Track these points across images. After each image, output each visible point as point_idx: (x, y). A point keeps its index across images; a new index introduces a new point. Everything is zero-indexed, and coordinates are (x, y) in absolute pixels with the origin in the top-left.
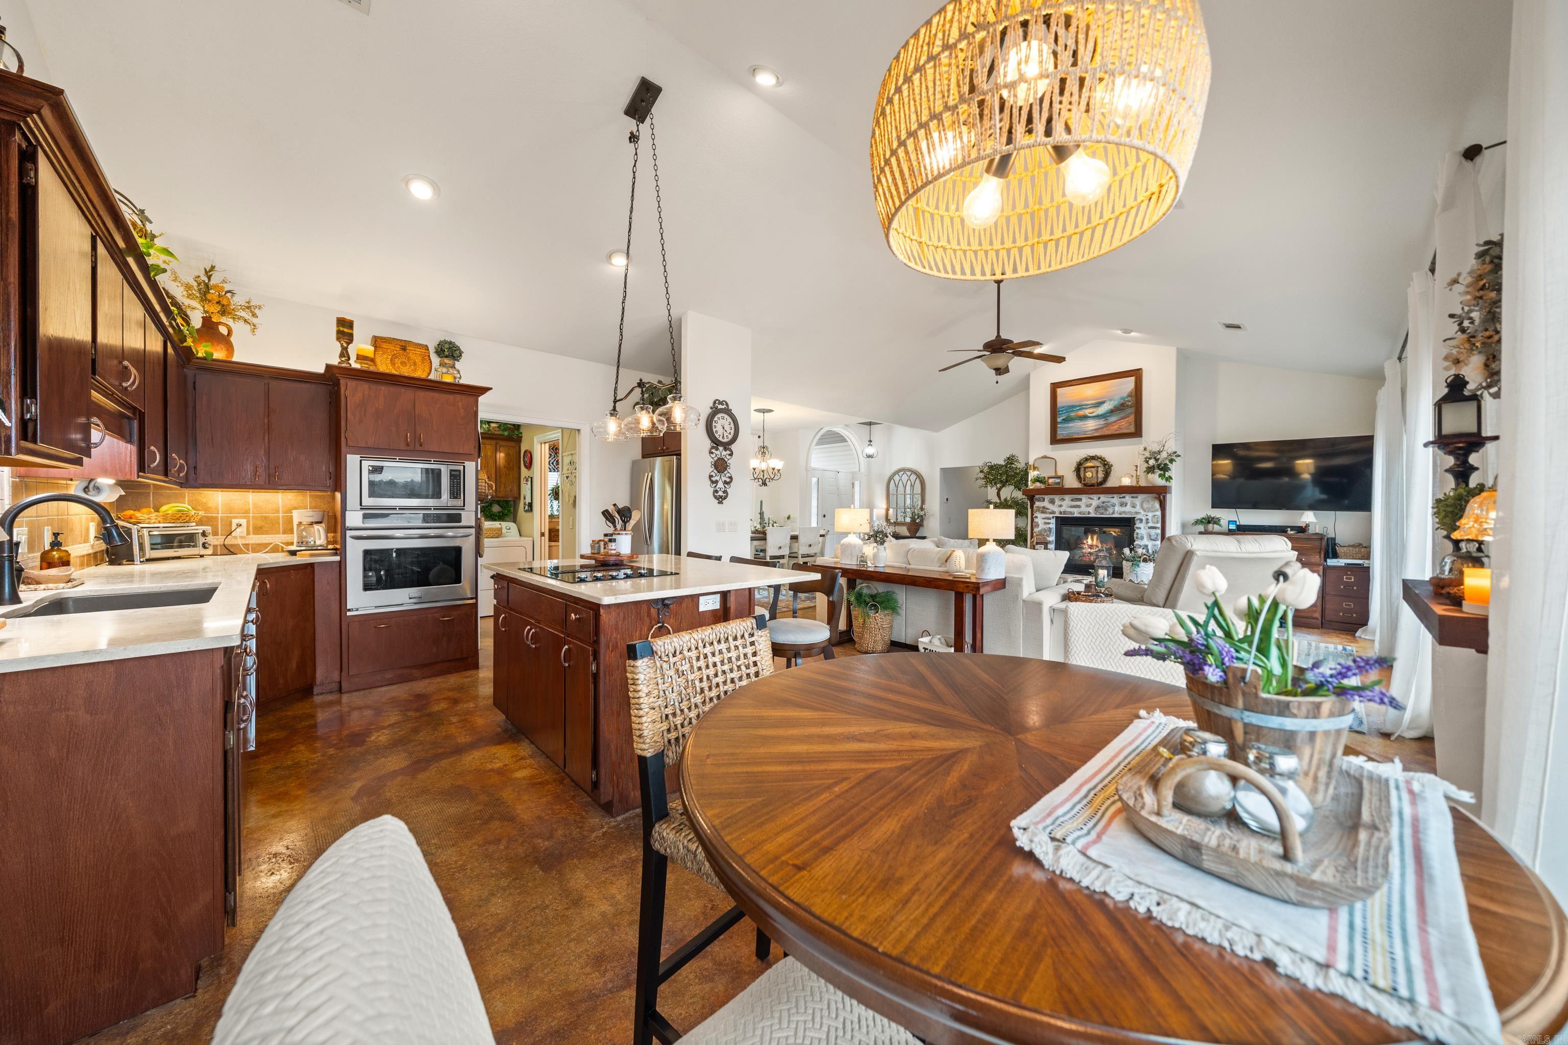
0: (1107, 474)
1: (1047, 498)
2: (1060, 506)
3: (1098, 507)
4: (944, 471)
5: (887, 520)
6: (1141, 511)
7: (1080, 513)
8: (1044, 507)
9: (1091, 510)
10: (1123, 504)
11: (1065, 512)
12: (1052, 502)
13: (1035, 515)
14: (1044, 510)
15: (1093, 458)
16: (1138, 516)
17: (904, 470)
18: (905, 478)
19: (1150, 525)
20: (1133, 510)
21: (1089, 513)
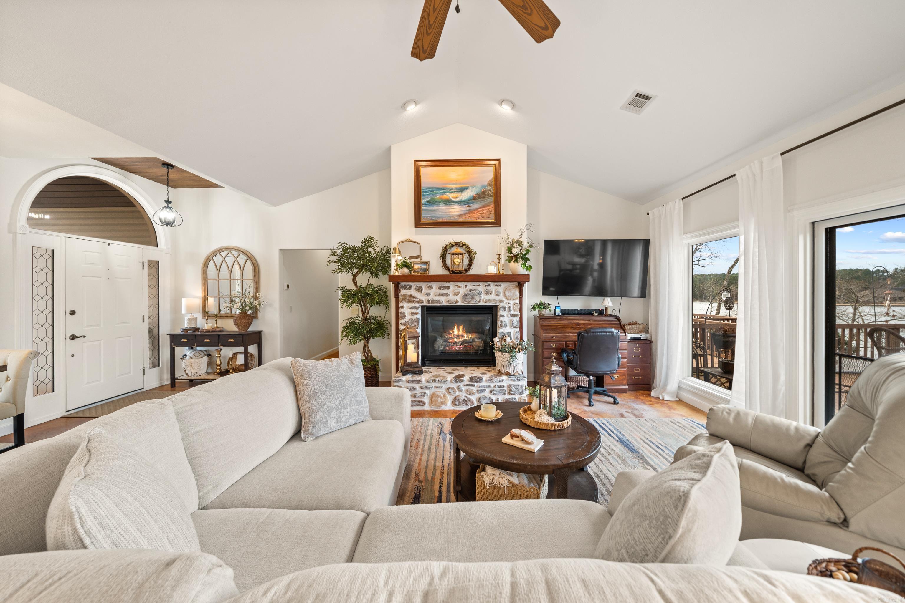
0: (471, 261)
1: (414, 285)
2: (428, 294)
3: (466, 295)
4: (284, 252)
5: (205, 313)
6: (504, 299)
7: (448, 302)
8: (410, 296)
9: (458, 298)
10: (488, 293)
11: (433, 301)
12: (419, 290)
13: (401, 304)
14: (410, 299)
15: (458, 244)
16: (501, 305)
17: (228, 249)
18: (230, 260)
19: (512, 312)
20: (497, 298)
21: (457, 302)
